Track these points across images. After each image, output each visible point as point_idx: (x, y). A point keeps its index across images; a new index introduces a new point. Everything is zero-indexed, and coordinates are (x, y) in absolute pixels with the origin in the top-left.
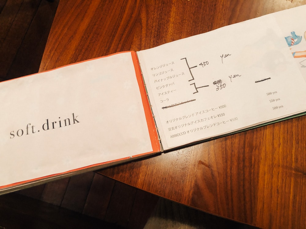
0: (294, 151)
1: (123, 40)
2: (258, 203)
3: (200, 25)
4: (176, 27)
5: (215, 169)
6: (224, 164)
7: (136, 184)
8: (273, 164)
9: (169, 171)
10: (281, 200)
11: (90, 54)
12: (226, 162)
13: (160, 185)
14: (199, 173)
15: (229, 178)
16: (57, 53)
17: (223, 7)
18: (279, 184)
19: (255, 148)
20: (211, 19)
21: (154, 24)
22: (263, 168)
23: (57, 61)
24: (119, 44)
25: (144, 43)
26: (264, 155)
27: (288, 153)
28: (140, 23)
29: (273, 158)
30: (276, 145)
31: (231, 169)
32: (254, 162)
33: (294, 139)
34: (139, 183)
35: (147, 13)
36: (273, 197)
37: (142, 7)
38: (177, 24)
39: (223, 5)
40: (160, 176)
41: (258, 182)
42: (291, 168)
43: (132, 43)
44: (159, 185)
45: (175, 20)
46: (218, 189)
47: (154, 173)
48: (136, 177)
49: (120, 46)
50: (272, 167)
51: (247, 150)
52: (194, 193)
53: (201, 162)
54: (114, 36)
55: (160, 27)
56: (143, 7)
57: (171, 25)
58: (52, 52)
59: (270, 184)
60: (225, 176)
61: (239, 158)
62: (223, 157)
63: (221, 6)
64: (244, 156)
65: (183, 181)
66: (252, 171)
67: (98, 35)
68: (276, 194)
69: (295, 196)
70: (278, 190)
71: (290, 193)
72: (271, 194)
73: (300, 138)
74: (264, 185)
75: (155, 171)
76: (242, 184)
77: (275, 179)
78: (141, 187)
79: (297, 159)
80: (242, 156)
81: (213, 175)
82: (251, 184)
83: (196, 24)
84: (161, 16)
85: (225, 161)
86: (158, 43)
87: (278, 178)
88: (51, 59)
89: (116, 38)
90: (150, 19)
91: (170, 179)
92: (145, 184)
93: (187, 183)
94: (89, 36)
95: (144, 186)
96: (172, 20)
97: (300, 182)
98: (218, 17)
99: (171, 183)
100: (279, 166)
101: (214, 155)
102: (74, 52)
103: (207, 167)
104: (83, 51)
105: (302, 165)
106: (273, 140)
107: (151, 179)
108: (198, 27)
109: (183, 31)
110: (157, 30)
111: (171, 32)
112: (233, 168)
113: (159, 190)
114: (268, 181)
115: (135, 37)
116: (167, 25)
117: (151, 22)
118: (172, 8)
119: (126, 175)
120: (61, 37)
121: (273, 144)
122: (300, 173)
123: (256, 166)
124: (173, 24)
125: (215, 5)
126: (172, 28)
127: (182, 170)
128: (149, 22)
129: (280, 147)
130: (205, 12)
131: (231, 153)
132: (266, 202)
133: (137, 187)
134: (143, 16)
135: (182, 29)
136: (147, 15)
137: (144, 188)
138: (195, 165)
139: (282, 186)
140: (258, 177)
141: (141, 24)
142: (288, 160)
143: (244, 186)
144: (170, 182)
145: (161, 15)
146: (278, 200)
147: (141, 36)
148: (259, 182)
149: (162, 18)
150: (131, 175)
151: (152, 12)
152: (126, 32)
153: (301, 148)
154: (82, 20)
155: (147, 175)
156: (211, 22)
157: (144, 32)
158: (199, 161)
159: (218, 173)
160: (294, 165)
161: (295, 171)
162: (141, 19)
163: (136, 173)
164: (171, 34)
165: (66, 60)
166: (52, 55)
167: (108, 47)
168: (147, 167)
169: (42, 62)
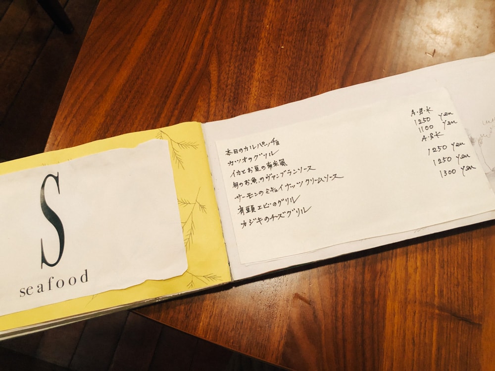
0: (437, 279)
1: (181, 103)
2: (384, 360)
3: (299, 85)
4: (262, 87)
5: (318, 306)
6: (333, 299)
7: (195, 331)
8: (406, 299)
9: (248, 310)
10: (419, 355)
11: (129, 124)
12: (336, 296)
13: (233, 332)
14: (294, 312)
15: (341, 320)
16: (77, 120)
17: (333, 60)
18: (415, 329)
19: (379, 273)
20: (315, 77)
21: (230, 81)
22: (392, 306)
23: (75, 134)
24: (174, 109)
25: (213, 110)
26: (393, 284)
27: (429, 282)
28: (208, 79)
29: (406, 290)
30: (411, 270)
31: (343, 307)
32: (379, 296)
33: (438, 260)
34: (200, 329)
35: (220, 64)
36: (406, 351)
37: (211, 54)
38: (265, 81)
39: (333, 57)
40: (233, 317)
41: (384, 327)
42: (433, 306)
43: (194, 109)
44: (231, 331)
45: (261, 76)
46: (323, 338)
47: (224, 314)
48: (196, 320)
49: (176, 112)
50: (405, 303)
51: (368, 276)
52: (287, 344)
53: (297, 296)
54: (167, 97)
55: (238, 86)
56: (214, 55)
57: (255, 83)
58: (69, 120)
59: (402, 330)
60: (334, 318)
61: (355, 288)
62: (331, 289)
63: (331, 58)
64: (363, 287)
65: (270, 327)
66: (376, 309)
67: (142, 94)
68: (411, 346)
69: (439, 349)
70: (413, 339)
71: (432, 344)
72: (404, 346)
73: (446, 260)
74: (393, 332)
75: (226, 310)
76: (359, 330)
77: (409, 322)
78: (203, 336)
79: (441, 292)
80: (360, 286)
81: (315, 317)
82: (374, 330)
83: (293, 84)
84: (241, 70)
85: (334, 293)
86: (235, 110)
87: (413, 321)
88: (67, 130)
89: (169, 101)
90: (223, 73)
91: (250, 323)
92: (209, 330)
93: (276, 328)
94: (127, 96)
95: (208, 334)
96: (256, 76)
97: (447, 327)
98: (326, 73)
99: (251, 329)
100: (416, 302)
101: (317, 285)
102: (103, 120)
103: (306, 304)
104: (119, 118)
105: (450, 301)
106: (407, 262)
107: (219, 323)
108: (296, 87)
109: (273, 94)
110: (233, 90)
111: (255, 95)
112: (346, 306)
113: (232, 341)
114: (399, 326)
115: (199, 100)
116: (249, 84)
117: (224, 78)
118: (257, 58)
119: (179, 317)
120: (84, 96)
121: (406, 269)
122: (446, 314)
123: (381, 303)
124: (258, 83)
125: (322, 56)
126: (257, 88)
127: (268, 309)
128: (222, 78)
129: (416, 273)
130: (306, 65)
131: (344, 281)
132: (396, 359)
133: (197, 335)
134: (213, 68)
135: (272, 90)
136: (220, 67)
137: (208, 336)
138: (288, 301)
139: (420, 333)
140: (384, 318)
141: (209, 81)
142: (428, 292)
143: (363, 333)
144: (249, 327)
145: (240, 67)
146: (413, 355)
147: (209, 99)
148: (386, 327)
149: (242, 72)
150: (187, 317)
151: (227, 62)
152: (187, 91)
153: (447, 274)
154: (118, 70)
155: (213, 315)
156: (315, 80)
157: (214, 93)
158: (295, 294)
159: (324, 314)
160: (436, 301)
161: (439, 310)
162: (209, 74)
163: (196, 313)
164: (256, 97)
165: (91, 132)
166: (67, 123)
167: (157, 113)
168: (214, 304)
169: (51, 134)
